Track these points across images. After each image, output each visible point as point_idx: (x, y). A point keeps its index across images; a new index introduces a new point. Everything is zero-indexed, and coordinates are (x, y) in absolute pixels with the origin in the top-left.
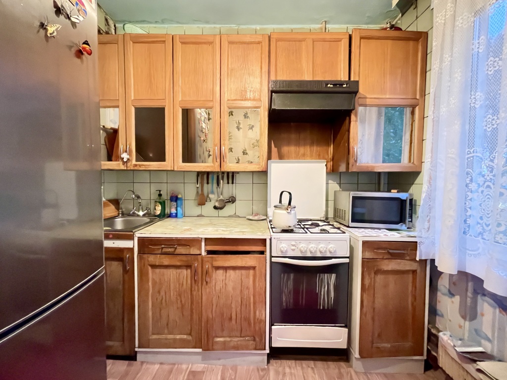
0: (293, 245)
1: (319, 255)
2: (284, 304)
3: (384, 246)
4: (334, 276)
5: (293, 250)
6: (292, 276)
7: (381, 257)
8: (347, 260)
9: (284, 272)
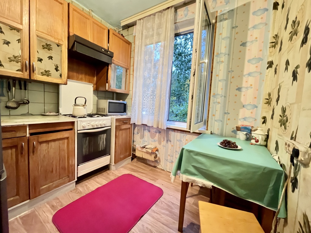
0: (88, 123)
1: (100, 126)
2: (84, 153)
3: (122, 120)
4: (105, 135)
5: (88, 126)
6: (88, 138)
7: (121, 124)
8: (110, 127)
9: (84, 137)
